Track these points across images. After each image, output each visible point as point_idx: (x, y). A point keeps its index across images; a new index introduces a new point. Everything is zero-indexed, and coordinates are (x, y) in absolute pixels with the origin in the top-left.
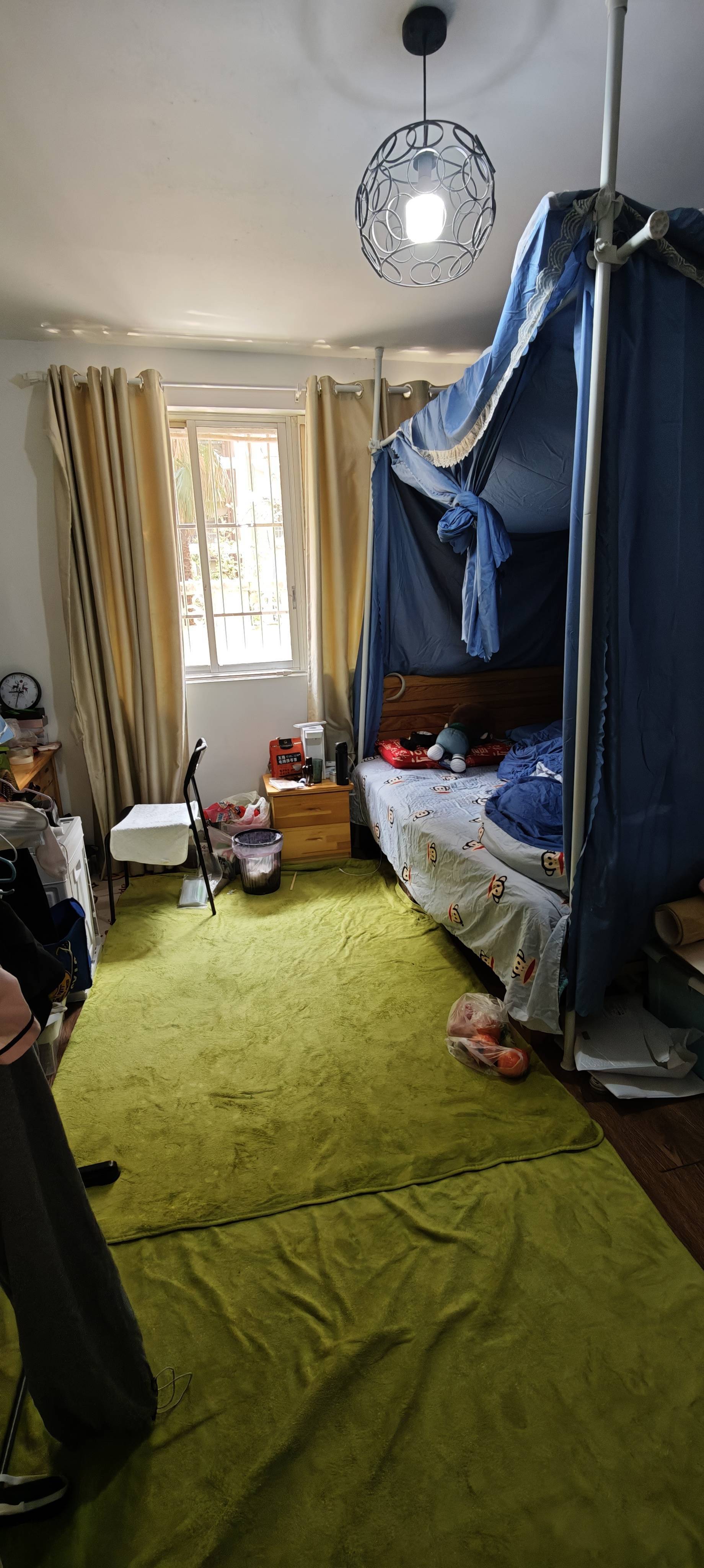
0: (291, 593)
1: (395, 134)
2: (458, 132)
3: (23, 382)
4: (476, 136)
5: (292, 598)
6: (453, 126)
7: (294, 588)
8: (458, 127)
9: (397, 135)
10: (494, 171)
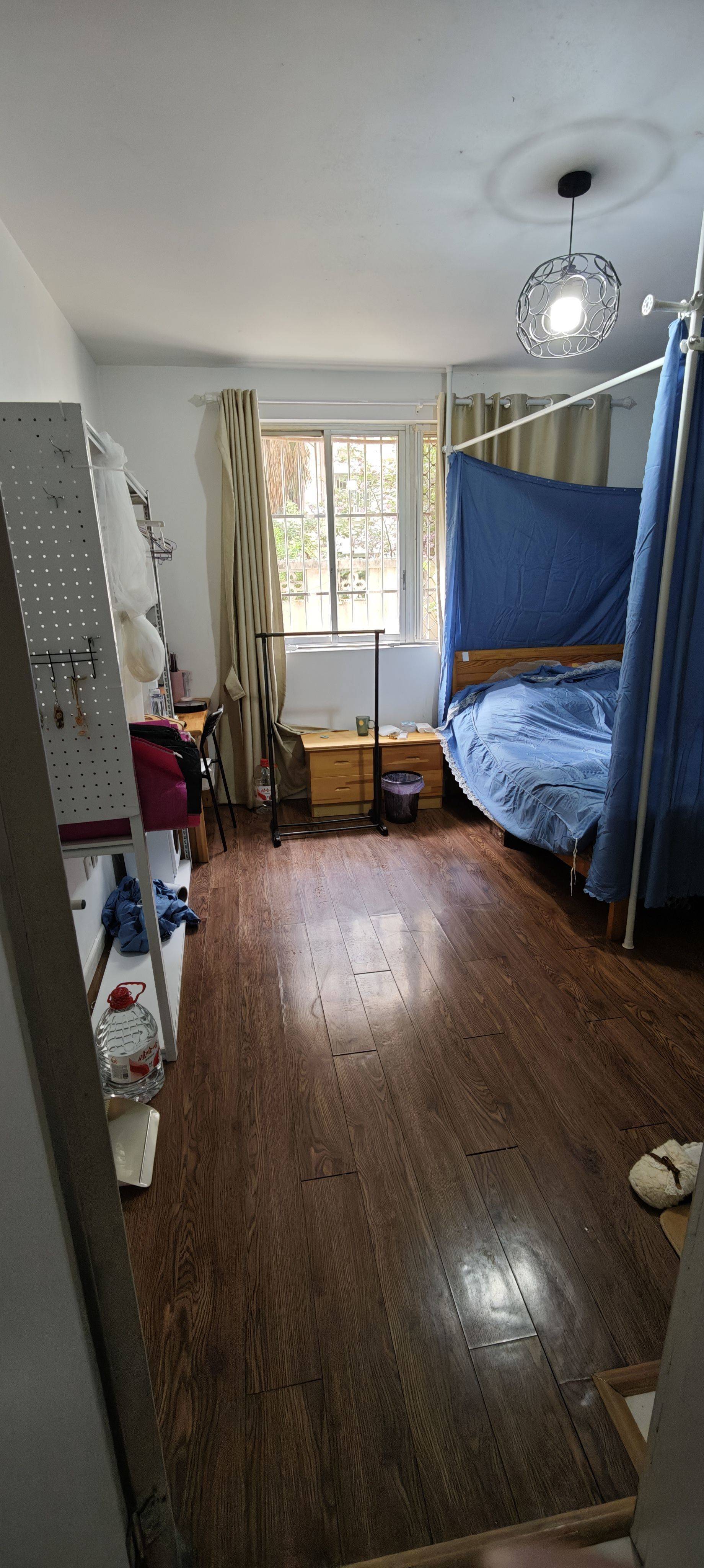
0: (402, 577)
1: (551, 261)
2: (598, 260)
3: (198, 401)
4: (610, 262)
5: (402, 580)
6: (595, 256)
7: (405, 572)
8: (598, 256)
9: (554, 262)
10: (621, 285)
